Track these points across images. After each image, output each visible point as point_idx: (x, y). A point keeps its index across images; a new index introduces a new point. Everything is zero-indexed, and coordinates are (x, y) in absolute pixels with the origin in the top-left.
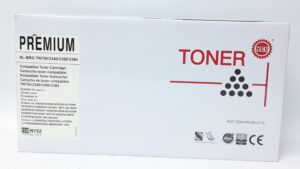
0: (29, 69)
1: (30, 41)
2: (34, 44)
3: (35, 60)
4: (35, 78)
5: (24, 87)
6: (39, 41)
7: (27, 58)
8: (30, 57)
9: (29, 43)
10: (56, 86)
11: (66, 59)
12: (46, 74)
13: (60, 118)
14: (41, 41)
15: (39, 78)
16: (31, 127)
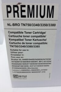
0: (16, 35)
1: (16, 9)
2: (19, 12)
3: (21, 27)
4: (21, 42)
5: (12, 48)
6: (23, 9)
7: (14, 25)
8: (16, 25)
9: (15, 12)
10: (37, 47)
11: (46, 25)
12: (30, 38)
13: (40, 68)
14: (26, 9)
15: (24, 41)
16: (19, 74)
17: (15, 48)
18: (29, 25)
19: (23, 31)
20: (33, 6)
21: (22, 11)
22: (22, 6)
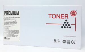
17: (6, 25)
18: (11, 17)
19: (9, 19)
20: (12, 12)
21: (9, 13)
22: (9, 12)
